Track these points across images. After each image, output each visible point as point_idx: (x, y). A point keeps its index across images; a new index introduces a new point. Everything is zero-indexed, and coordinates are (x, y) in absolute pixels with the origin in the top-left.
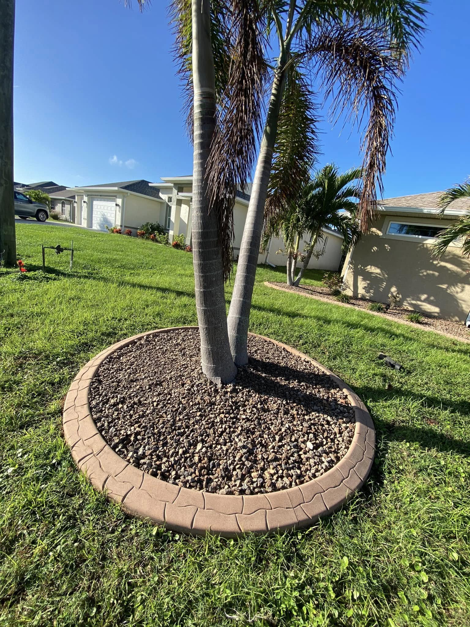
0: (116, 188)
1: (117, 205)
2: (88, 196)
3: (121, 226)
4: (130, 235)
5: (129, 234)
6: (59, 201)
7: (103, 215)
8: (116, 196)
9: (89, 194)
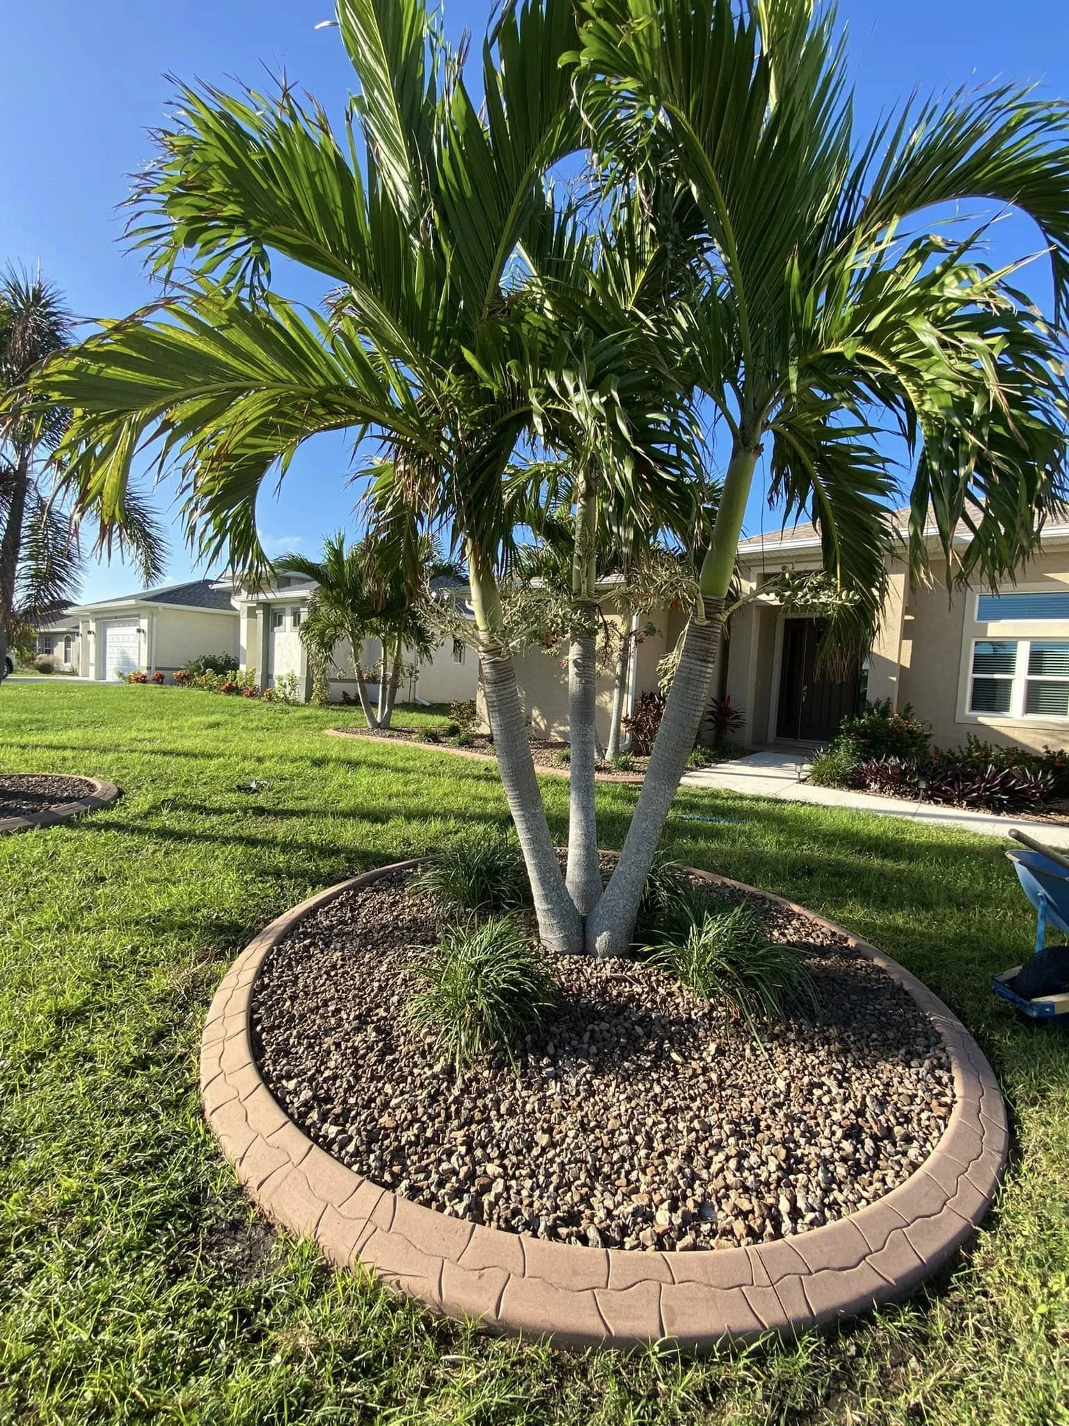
0: (132, 602)
1: (139, 631)
2: (96, 620)
3: (149, 668)
4: (161, 683)
5: (160, 680)
6: (58, 637)
7: (123, 653)
8: (138, 616)
9: (99, 616)
